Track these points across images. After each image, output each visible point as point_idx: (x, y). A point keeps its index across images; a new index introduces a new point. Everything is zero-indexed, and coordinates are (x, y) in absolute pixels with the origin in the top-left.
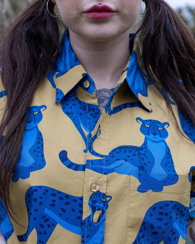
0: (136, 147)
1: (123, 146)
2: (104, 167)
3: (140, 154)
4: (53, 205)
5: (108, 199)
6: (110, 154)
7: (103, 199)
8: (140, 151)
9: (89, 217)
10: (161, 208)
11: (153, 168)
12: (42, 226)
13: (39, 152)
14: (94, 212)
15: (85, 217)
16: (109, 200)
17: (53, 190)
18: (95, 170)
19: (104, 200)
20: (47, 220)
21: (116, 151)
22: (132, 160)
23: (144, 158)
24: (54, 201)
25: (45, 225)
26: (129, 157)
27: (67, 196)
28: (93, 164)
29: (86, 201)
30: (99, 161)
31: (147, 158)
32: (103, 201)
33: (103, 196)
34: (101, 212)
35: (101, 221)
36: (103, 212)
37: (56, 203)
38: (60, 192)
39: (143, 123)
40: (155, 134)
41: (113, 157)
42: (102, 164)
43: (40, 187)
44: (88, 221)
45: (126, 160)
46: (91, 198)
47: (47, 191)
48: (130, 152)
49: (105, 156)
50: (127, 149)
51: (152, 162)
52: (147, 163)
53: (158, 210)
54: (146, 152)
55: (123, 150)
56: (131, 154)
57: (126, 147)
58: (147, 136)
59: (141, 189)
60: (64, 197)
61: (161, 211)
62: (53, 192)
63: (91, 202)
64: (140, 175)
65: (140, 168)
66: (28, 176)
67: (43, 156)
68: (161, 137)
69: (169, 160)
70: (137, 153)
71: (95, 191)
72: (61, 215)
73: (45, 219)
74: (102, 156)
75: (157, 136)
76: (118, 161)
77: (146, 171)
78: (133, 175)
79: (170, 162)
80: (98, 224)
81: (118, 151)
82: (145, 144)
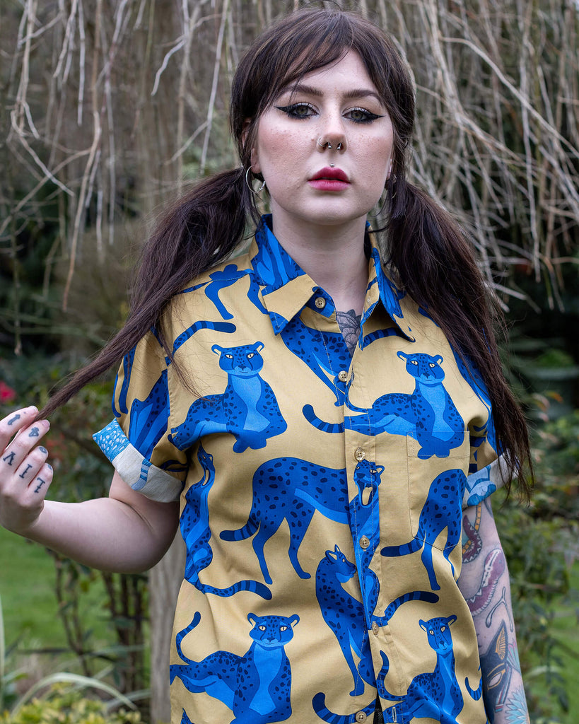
0: (406, 395)
1: (388, 395)
2: (370, 425)
3: (414, 405)
4: (305, 483)
5: (379, 470)
6: (373, 406)
7: (373, 470)
8: (414, 401)
9: (357, 498)
10: (447, 480)
11: (435, 425)
12: (295, 515)
13: (272, 409)
14: (362, 490)
15: (351, 498)
16: (381, 472)
17: (302, 462)
18: (359, 430)
19: (374, 472)
20: (301, 505)
21: (381, 403)
22: (405, 413)
23: (421, 410)
24: (306, 477)
25: (298, 512)
26: (400, 409)
27: (323, 470)
28: (353, 422)
29: (350, 475)
30: (362, 417)
31: (424, 410)
32: (373, 474)
33: (372, 467)
34: (371, 488)
35: (372, 503)
36: (375, 489)
37: (309, 481)
38: (312, 465)
39: (408, 359)
40: (427, 375)
41: (379, 410)
42: (366, 420)
43: (284, 459)
44: (357, 504)
45: (398, 415)
46: (356, 470)
47: (295, 464)
48: (400, 402)
49: (368, 409)
50: (395, 399)
51: (432, 416)
52: (426, 418)
53: (444, 483)
54: (420, 401)
55: (390, 400)
56: (402, 406)
57: (393, 396)
58: (418, 378)
59: (423, 455)
60: (319, 472)
61: (447, 484)
62: (302, 465)
63: (356, 477)
64: (420, 435)
65: (417, 425)
66: (264, 445)
67: (280, 414)
68: (435, 377)
69: (452, 412)
70: (409, 404)
71: (361, 459)
72: (317, 497)
73: (297, 504)
74: (364, 410)
75: (431, 377)
76: (387, 416)
77: (426, 430)
78: (411, 435)
79: (455, 413)
80: (369, 506)
81: (384, 401)
82: (417, 390)
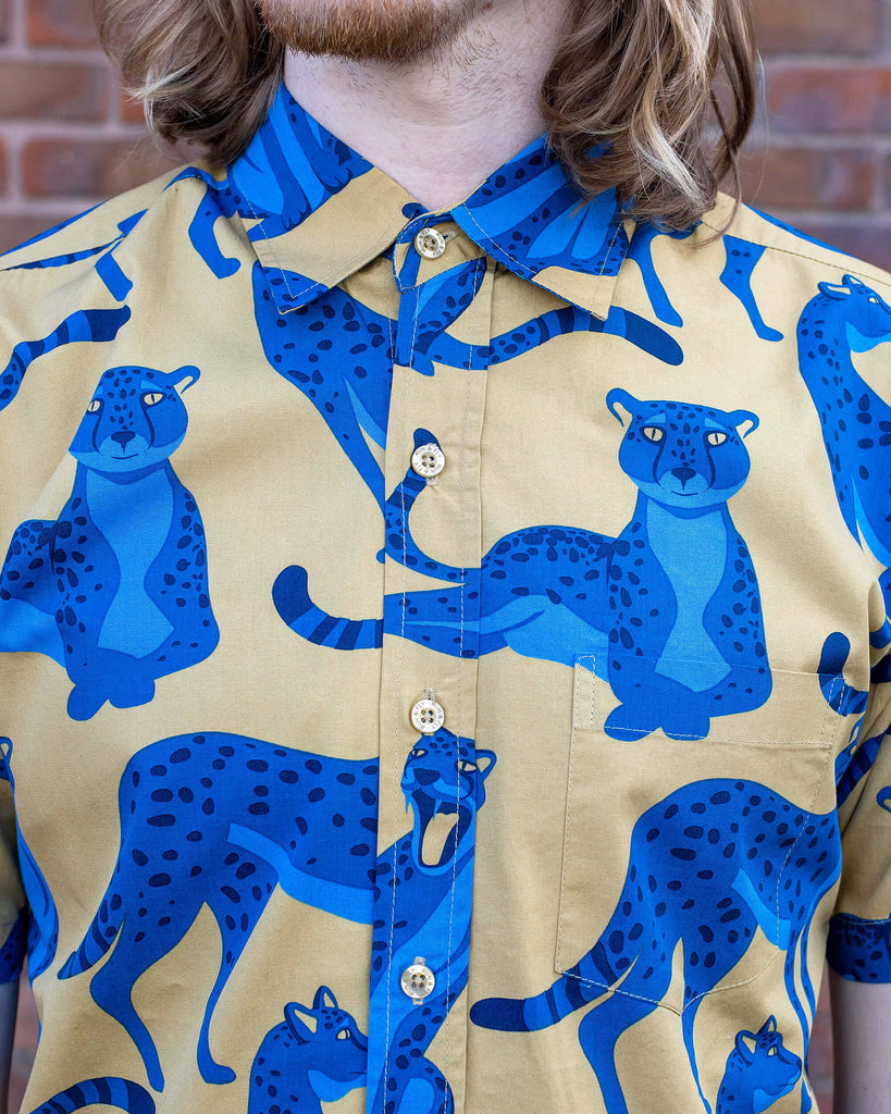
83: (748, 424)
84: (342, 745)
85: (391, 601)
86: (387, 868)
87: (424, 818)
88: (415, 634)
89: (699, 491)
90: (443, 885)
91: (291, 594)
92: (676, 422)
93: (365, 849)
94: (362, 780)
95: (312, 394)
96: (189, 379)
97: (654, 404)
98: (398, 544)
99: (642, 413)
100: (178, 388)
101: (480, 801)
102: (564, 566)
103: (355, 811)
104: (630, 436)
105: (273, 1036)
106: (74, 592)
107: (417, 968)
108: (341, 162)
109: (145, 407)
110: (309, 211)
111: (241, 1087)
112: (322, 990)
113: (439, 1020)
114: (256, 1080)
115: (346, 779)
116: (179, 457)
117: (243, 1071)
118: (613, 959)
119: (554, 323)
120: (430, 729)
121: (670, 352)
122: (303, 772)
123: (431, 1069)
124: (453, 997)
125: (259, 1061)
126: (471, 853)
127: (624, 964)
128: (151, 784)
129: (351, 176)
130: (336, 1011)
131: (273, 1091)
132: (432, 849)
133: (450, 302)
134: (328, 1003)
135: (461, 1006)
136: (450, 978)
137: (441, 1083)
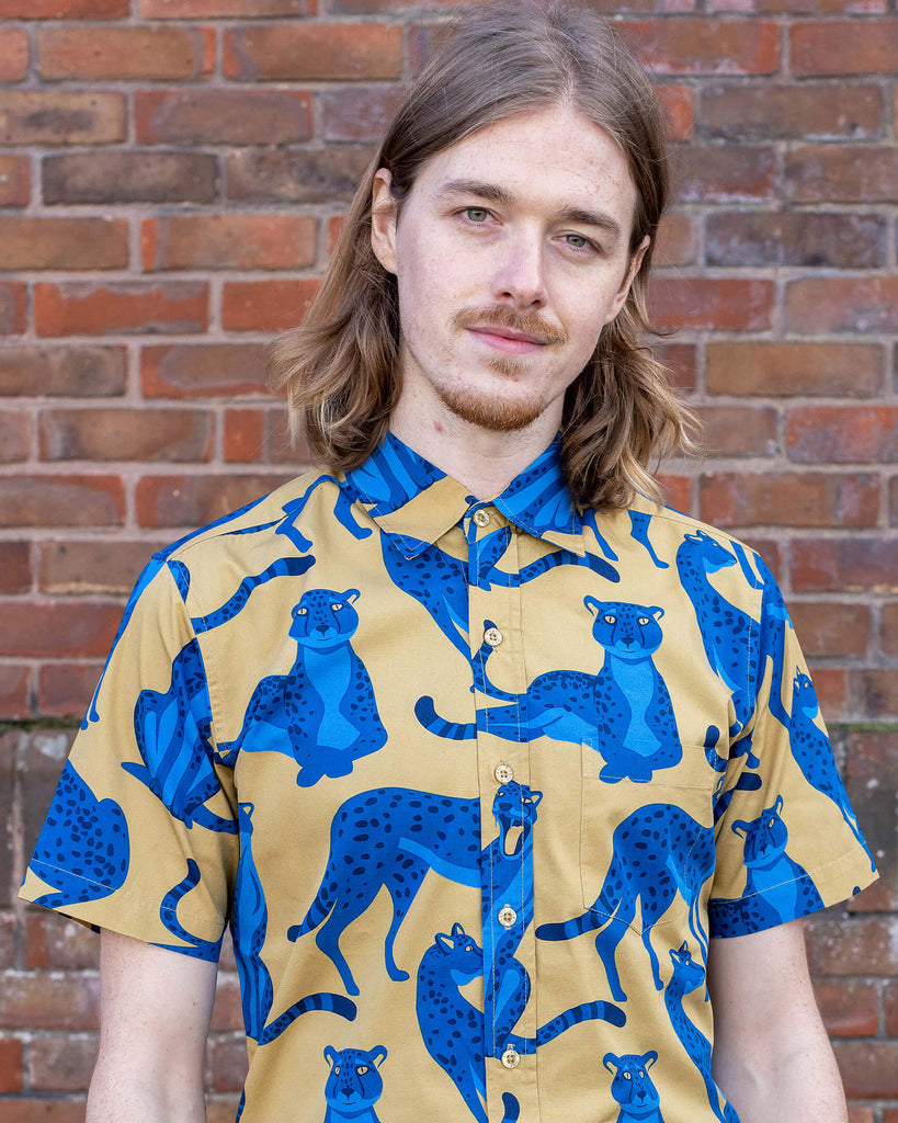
83: (659, 613)
84: (461, 790)
85: (480, 713)
86: (487, 857)
87: (506, 829)
88: (493, 731)
89: (636, 650)
90: (516, 865)
91: (425, 711)
92: (622, 613)
93: (475, 847)
94: (473, 811)
95: (425, 603)
96: (354, 596)
97: (609, 604)
98: (481, 683)
99: (604, 608)
100: (350, 601)
101: (534, 820)
102: (571, 692)
103: (469, 828)
104: (597, 621)
105: (429, 952)
106: (297, 716)
107: (507, 909)
108: (427, 473)
109: (333, 611)
110: (407, 500)
111: (413, 982)
112: (456, 925)
113: (520, 937)
114: (421, 978)
115: (465, 809)
116: (354, 639)
117: (413, 972)
118: (610, 900)
119: (551, 561)
120: (505, 781)
121: (613, 576)
122: (441, 807)
123: (517, 964)
124: (526, 925)
125: (422, 967)
126: (531, 847)
127: (616, 902)
128: (354, 818)
129: (434, 481)
130: (464, 936)
131: (430, 983)
132: (510, 846)
133: (495, 550)
134: (459, 932)
135: (531, 929)
136: (524, 914)
137: (523, 971)
